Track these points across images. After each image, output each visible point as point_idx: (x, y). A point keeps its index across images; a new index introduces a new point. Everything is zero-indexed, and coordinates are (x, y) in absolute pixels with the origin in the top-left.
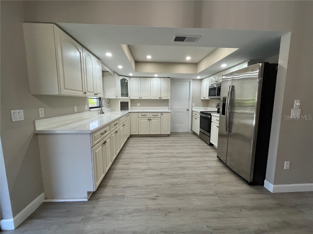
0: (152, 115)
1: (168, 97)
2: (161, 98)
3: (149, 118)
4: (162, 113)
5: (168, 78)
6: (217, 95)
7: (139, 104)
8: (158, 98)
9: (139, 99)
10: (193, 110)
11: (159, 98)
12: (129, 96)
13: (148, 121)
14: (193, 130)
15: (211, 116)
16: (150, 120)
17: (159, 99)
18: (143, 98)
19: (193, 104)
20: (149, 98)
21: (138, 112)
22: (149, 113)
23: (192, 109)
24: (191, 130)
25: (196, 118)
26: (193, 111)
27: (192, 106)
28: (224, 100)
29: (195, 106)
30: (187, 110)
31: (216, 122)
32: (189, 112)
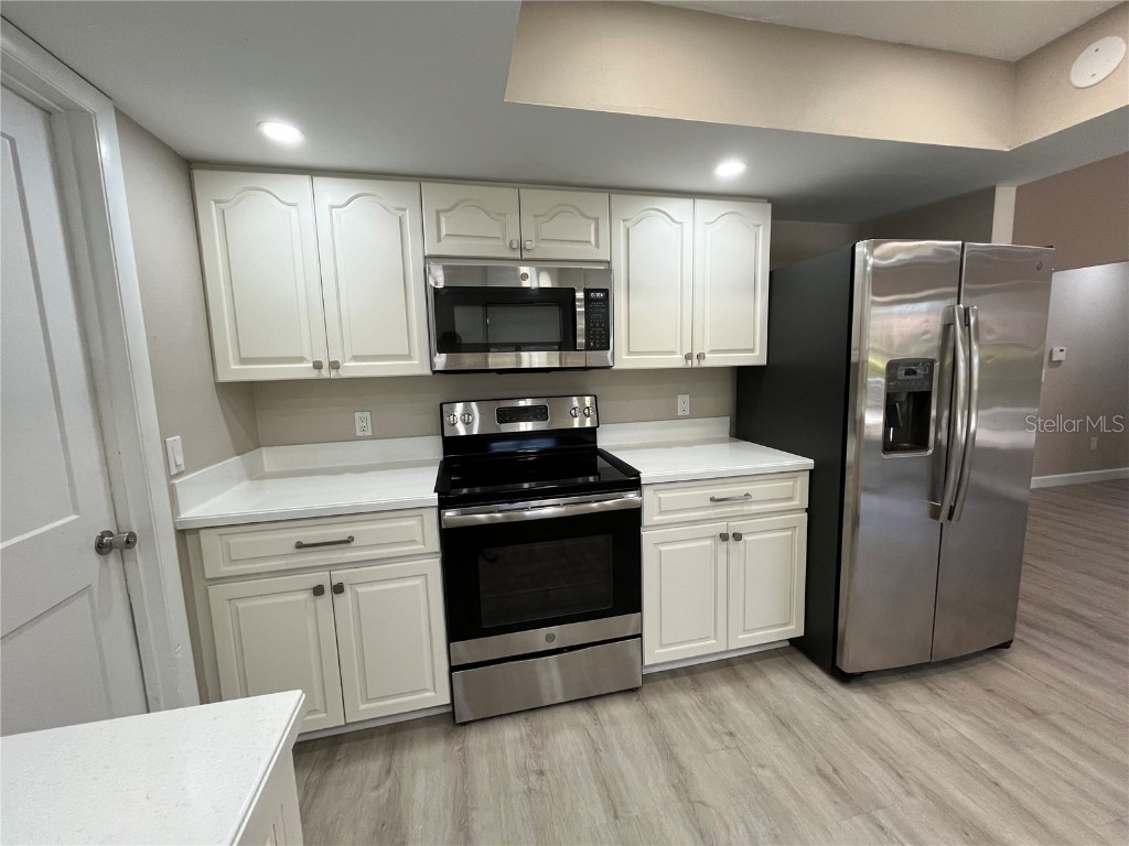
26: (190, 533)
28: (901, 374)
29: (193, 465)
30: (102, 547)
31: (710, 513)
32: (130, 565)
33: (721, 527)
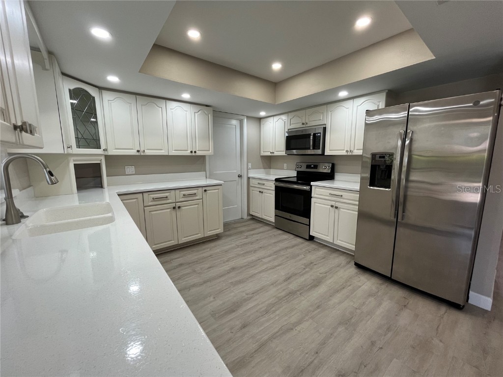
0: (182, 196)
1: (209, 151)
2: (195, 152)
3: (174, 205)
4: (205, 189)
5: (207, 106)
6: (311, 148)
7: (130, 169)
8: (188, 153)
9: (138, 154)
10: (250, 175)
11: (191, 152)
12: (103, 146)
13: (174, 213)
14: (251, 213)
15: (311, 186)
16: (179, 207)
17: (190, 154)
18: (148, 153)
19: (250, 165)
20: (163, 152)
21: (142, 193)
22: (173, 191)
23: (247, 174)
24: (249, 214)
25: (261, 190)
26: (249, 178)
27: (248, 169)
28: (377, 158)
29: (253, 168)
30: (238, 176)
31: (330, 198)
32: (242, 180)
33: (333, 203)
